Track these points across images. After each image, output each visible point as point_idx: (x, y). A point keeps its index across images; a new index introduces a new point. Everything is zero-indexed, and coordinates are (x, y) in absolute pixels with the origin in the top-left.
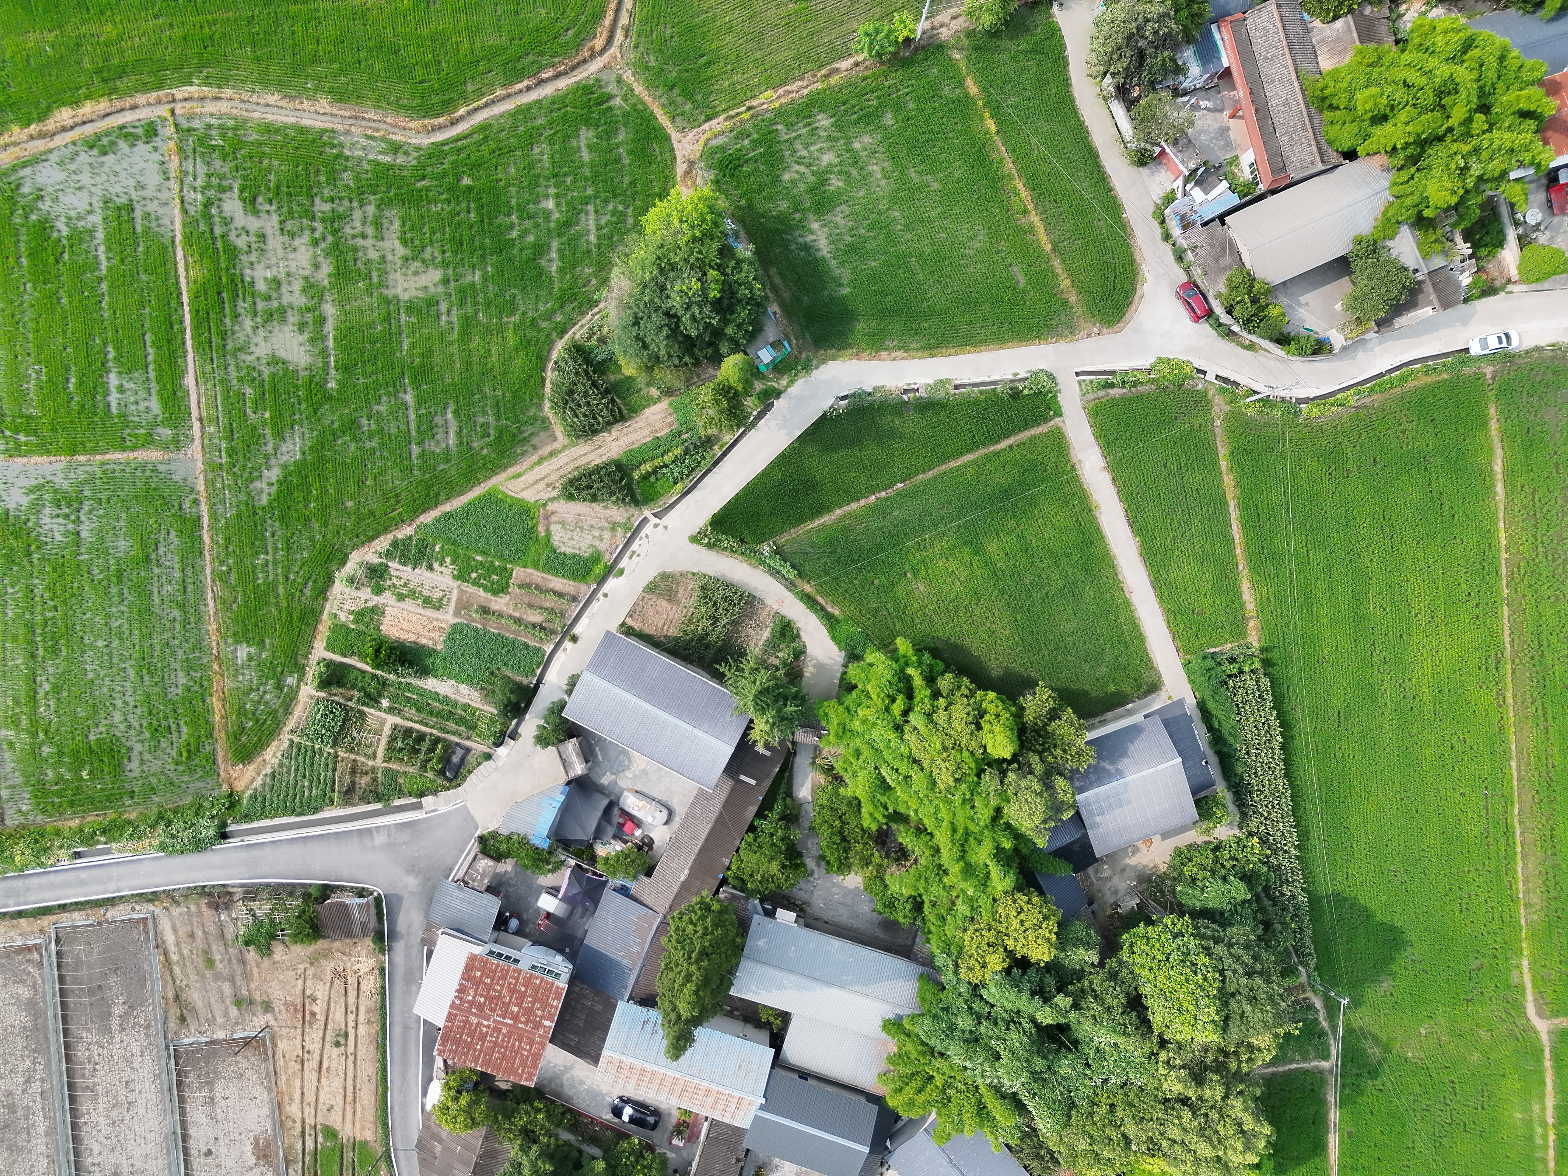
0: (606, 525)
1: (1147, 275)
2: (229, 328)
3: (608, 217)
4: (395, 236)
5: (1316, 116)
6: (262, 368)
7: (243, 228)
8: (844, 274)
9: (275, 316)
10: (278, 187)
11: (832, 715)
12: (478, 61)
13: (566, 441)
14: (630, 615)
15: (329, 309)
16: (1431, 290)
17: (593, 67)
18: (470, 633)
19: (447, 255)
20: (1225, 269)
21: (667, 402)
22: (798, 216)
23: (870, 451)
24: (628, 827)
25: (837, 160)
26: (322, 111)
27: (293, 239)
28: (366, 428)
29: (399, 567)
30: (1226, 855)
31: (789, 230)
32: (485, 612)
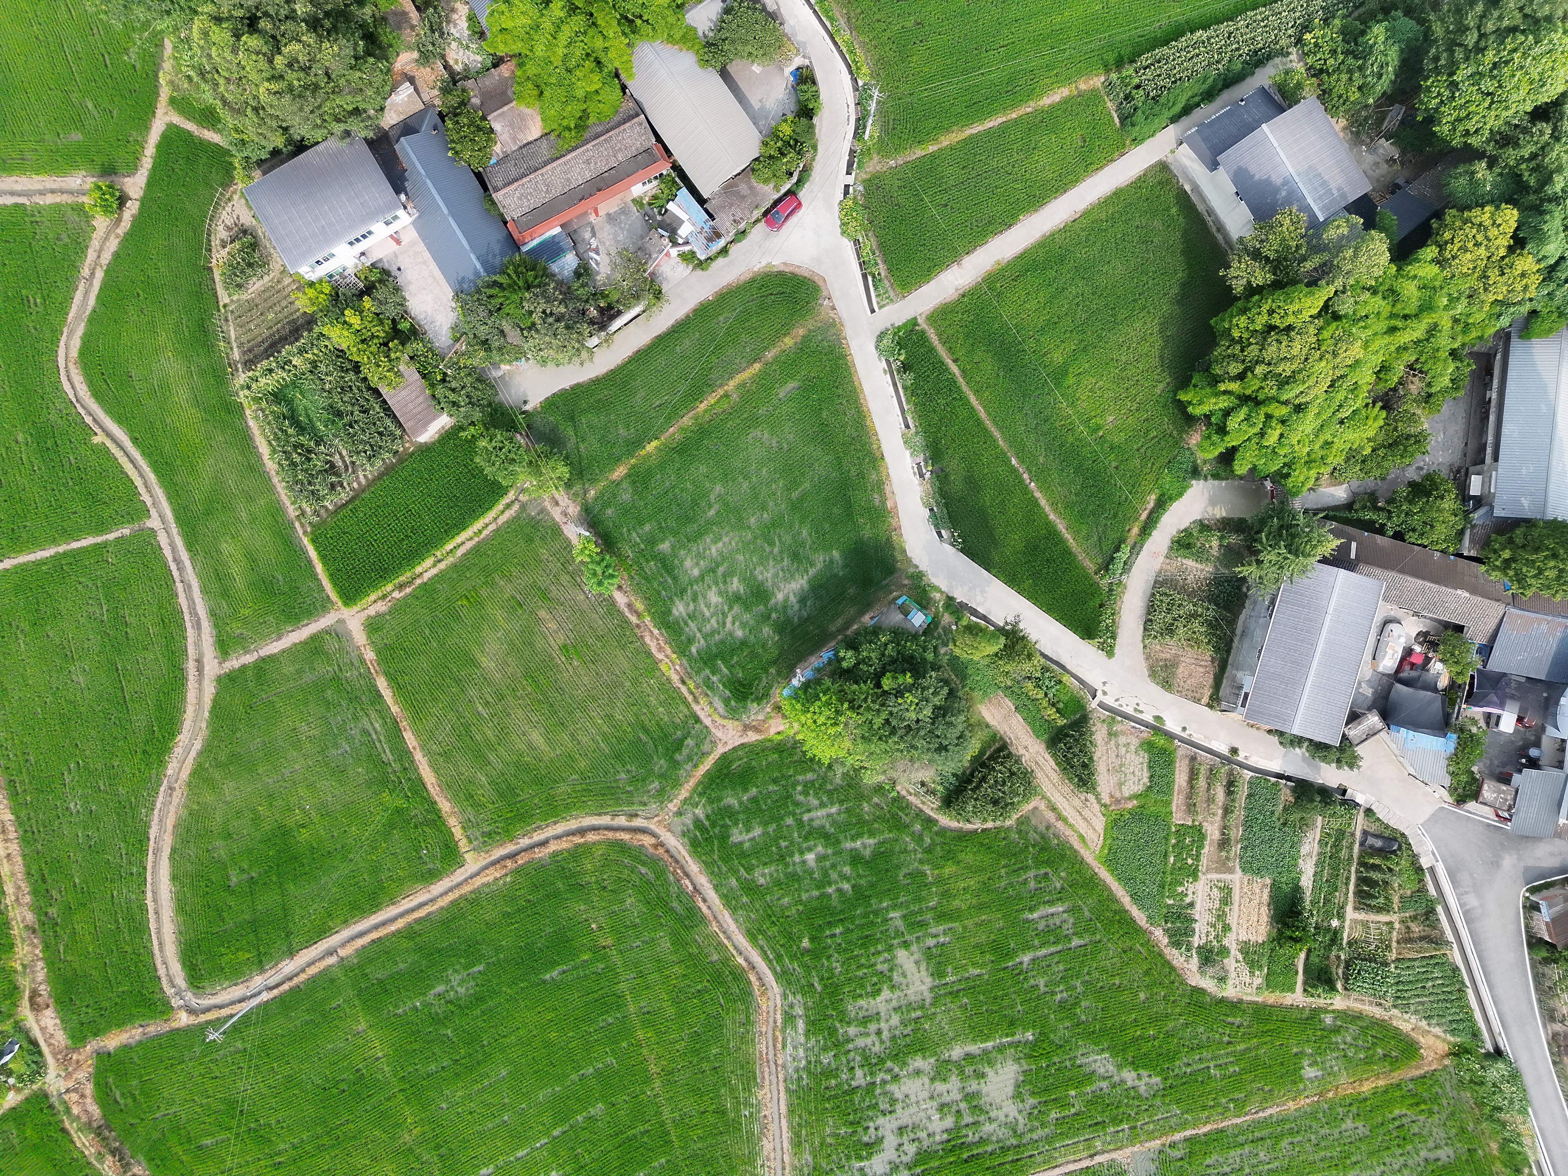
0: (1113, 742)
1: (764, 264)
2: (996, 1146)
3: (810, 798)
4: (872, 1002)
6: (1028, 1107)
7: (897, 1150)
8: (820, 560)
9: (974, 1103)
10: (851, 1123)
12: (690, 955)
13: (1037, 798)
14: (1198, 701)
15: (957, 1052)
17: (673, 842)
18: (1249, 854)
19: (879, 947)
20: (751, 188)
21: (978, 705)
22: (774, 615)
23: (987, 498)
24: (1413, 659)
25: (714, 588)
26: (769, 1095)
27: (897, 1100)
28: (1065, 994)
29: (1197, 936)
30: (1331, 61)
31: (788, 621)
32: (1224, 844)
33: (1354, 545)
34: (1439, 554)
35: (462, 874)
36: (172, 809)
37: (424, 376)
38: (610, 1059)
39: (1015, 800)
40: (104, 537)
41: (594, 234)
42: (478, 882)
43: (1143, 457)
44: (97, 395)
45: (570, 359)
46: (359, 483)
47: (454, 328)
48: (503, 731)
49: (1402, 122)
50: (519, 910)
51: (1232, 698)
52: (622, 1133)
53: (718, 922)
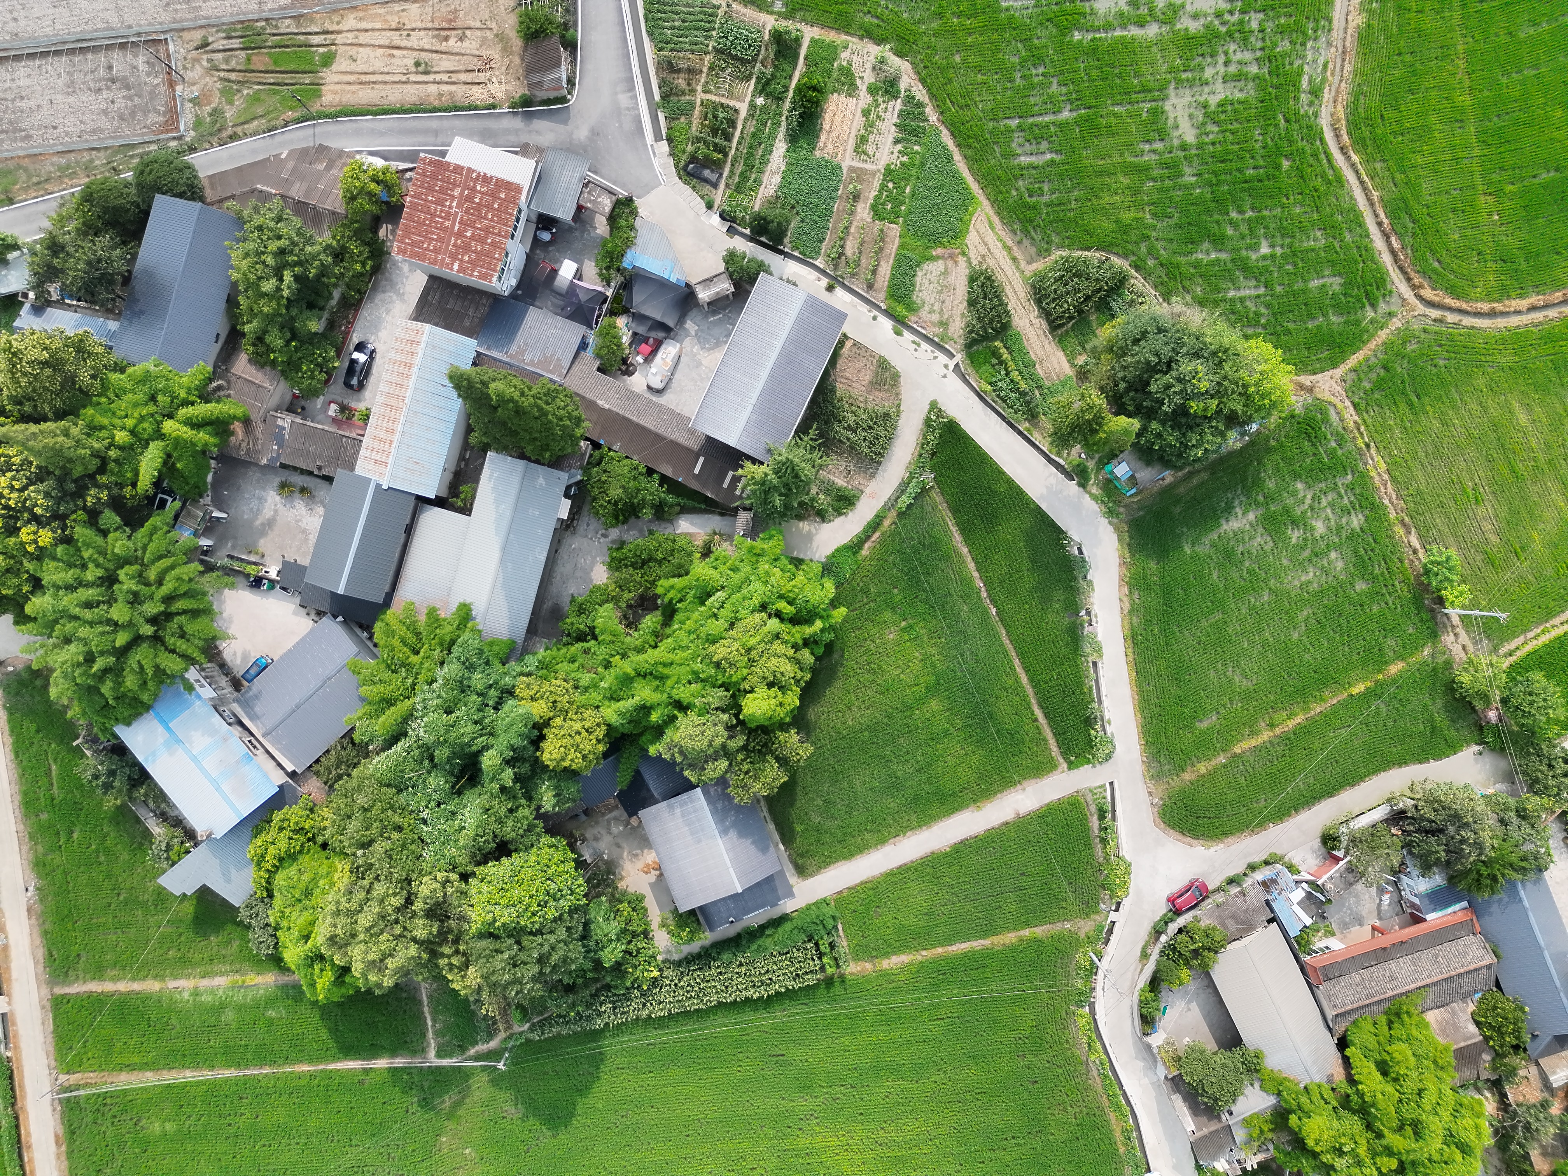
0: (946, 316)
1: (1213, 849)
3: (1254, 309)
4: (1228, 94)
5: (1381, 1008)
8: (1204, 549)
11: (771, 543)
12: (1405, 172)
13: (1028, 274)
15: (1152, 31)
16: (1212, 1129)
17: (1403, 288)
18: (833, 183)
19: (1211, 147)
20: (1223, 924)
21: (1071, 374)
22: (1260, 498)
23: (1028, 580)
24: (646, 349)
25: (1318, 536)
26: (1350, 18)
28: (1034, 71)
29: (897, 110)
30: (639, 945)
31: (1247, 491)
32: (854, 197)
34: (614, 448)
39: (1056, 274)
41: (1379, 906)
45: (1439, 787)
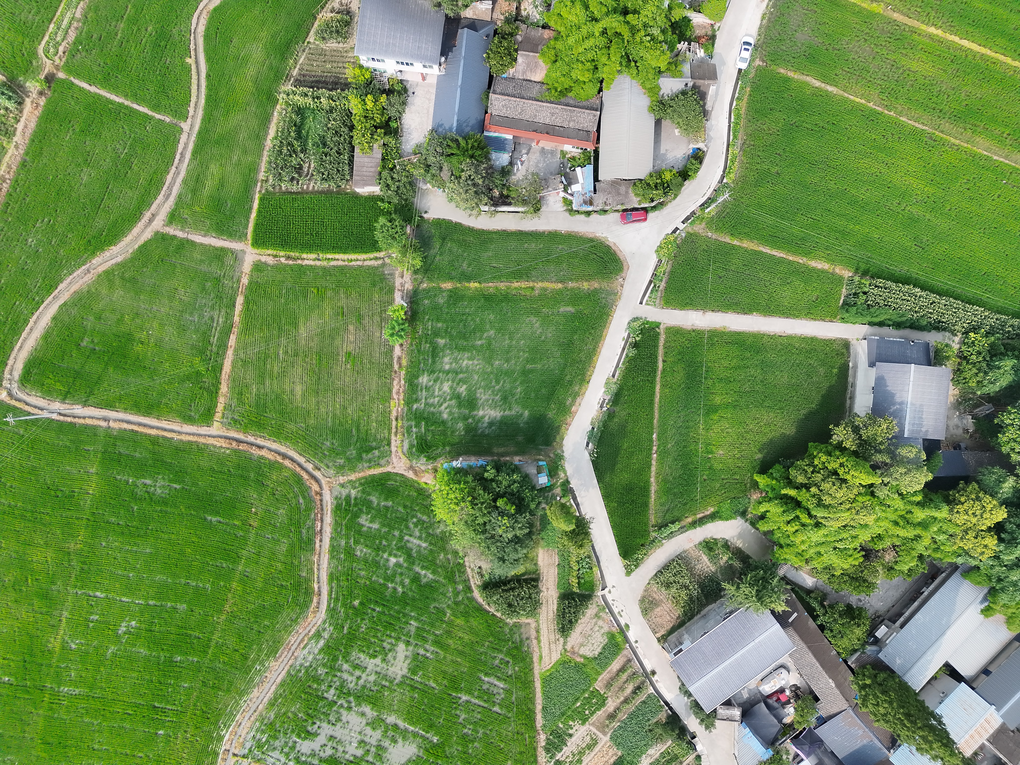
0: (594, 620)
1: (603, 236)
3: (416, 530)
4: (368, 660)
7: (321, 746)
8: (516, 410)
9: (380, 753)
10: (308, 714)
12: (292, 563)
13: (534, 619)
14: (655, 632)
15: (391, 719)
16: (702, 81)
17: (328, 498)
18: (621, 732)
19: (393, 634)
20: (627, 192)
21: (541, 549)
22: (470, 420)
23: (626, 444)
24: (781, 697)
25: (450, 382)
26: (277, 667)
27: (341, 720)
28: (470, 732)
29: (561, 754)
30: (974, 357)
31: (475, 429)
32: (611, 716)
33: (795, 615)
34: (835, 653)
35: (206, 431)
36: (81, 282)
37: (383, 159)
38: (208, 586)
39: (522, 612)
40: (154, 114)
41: (527, 154)
42: (211, 441)
43: (722, 486)
44: (207, 37)
45: (466, 209)
46: (308, 188)
47: (418, 146)
48: (283, 373)
49: (987, 415)
50: (221, 472)
51: (673, 646)
52: (185, 628)
53: (319, 557)
